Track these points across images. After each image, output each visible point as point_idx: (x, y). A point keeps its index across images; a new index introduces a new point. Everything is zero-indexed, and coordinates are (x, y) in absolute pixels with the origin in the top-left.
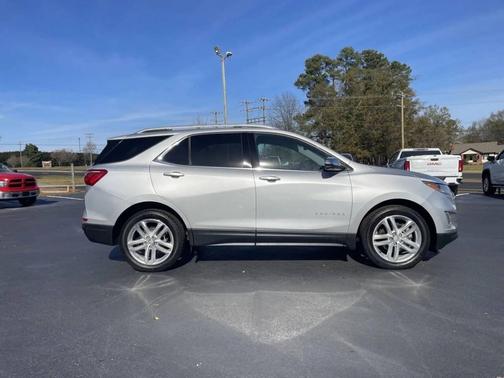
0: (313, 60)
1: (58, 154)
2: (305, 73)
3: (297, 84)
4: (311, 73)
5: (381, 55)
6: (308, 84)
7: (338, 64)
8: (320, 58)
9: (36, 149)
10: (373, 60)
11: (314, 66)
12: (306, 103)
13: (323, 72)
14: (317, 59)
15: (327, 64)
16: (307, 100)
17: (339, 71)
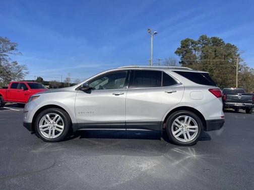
0: (185, 41)
1: (52, 82)
2: (180, 47)
3: (175, 53)
4: (184, 47)
5: (221, 40)
6: (182, 53)
7: (199, 43)
8: (189, 40)
9: (42, 79)
10: (217, 42)
11: (185, 44)
12: (180, 62)
13: (190, 47)
14: (187, 41)
15: (192, 43)
16: (181, 61)
17: (198, 47)
